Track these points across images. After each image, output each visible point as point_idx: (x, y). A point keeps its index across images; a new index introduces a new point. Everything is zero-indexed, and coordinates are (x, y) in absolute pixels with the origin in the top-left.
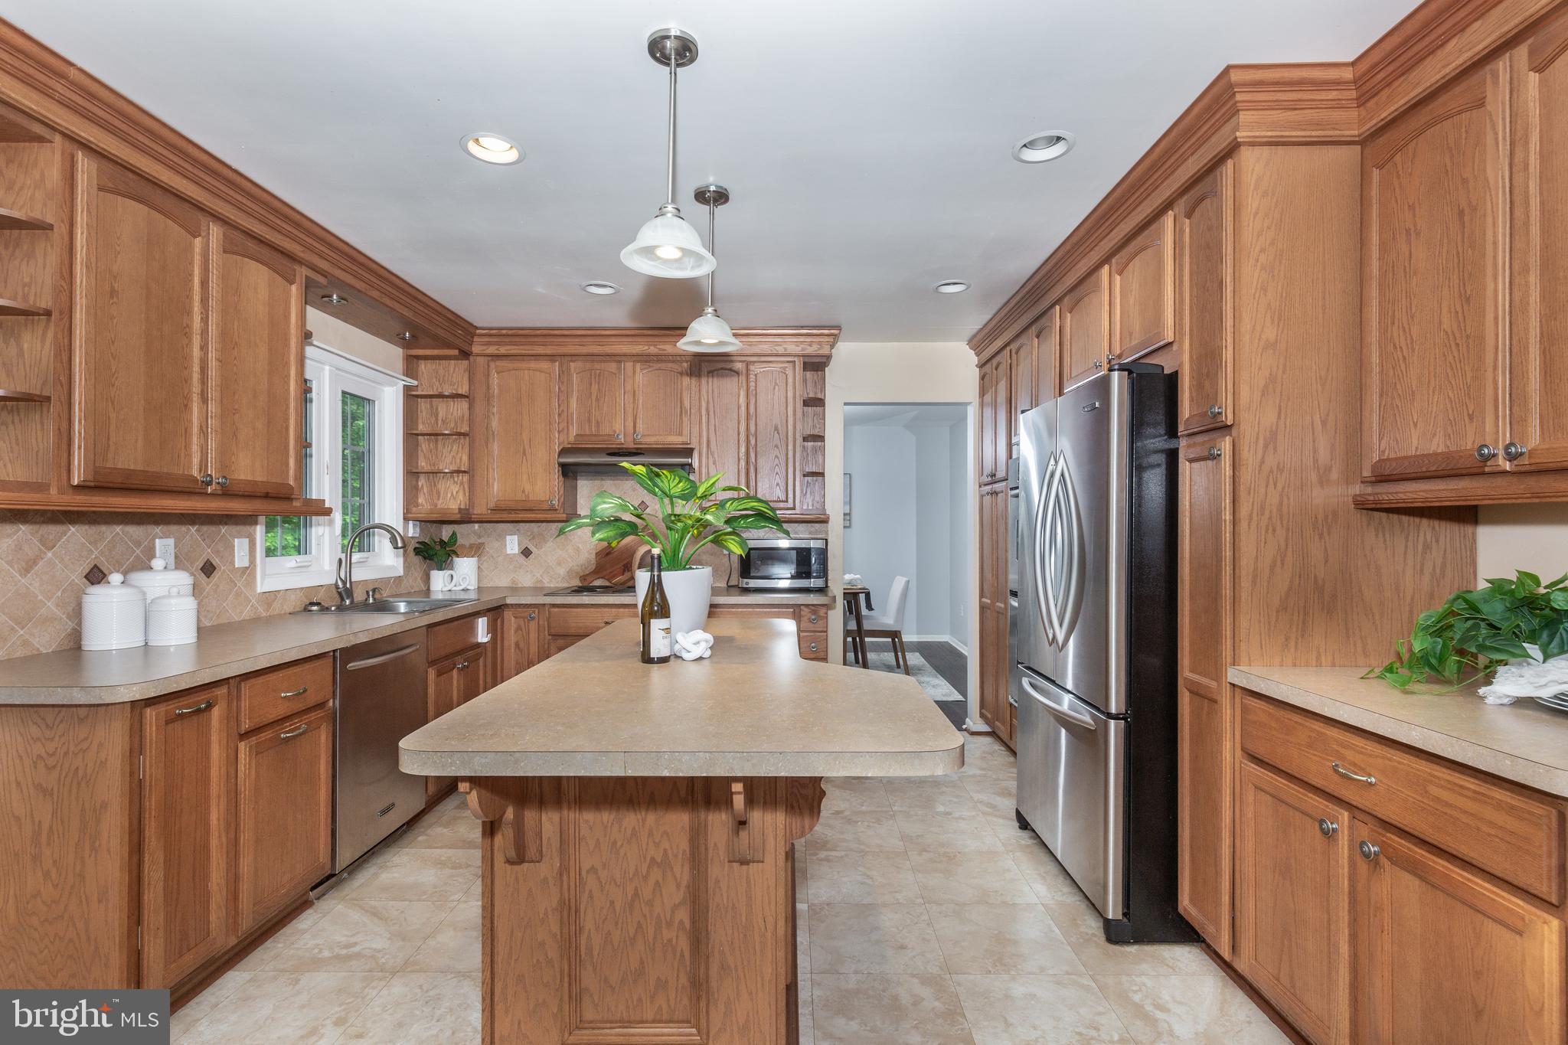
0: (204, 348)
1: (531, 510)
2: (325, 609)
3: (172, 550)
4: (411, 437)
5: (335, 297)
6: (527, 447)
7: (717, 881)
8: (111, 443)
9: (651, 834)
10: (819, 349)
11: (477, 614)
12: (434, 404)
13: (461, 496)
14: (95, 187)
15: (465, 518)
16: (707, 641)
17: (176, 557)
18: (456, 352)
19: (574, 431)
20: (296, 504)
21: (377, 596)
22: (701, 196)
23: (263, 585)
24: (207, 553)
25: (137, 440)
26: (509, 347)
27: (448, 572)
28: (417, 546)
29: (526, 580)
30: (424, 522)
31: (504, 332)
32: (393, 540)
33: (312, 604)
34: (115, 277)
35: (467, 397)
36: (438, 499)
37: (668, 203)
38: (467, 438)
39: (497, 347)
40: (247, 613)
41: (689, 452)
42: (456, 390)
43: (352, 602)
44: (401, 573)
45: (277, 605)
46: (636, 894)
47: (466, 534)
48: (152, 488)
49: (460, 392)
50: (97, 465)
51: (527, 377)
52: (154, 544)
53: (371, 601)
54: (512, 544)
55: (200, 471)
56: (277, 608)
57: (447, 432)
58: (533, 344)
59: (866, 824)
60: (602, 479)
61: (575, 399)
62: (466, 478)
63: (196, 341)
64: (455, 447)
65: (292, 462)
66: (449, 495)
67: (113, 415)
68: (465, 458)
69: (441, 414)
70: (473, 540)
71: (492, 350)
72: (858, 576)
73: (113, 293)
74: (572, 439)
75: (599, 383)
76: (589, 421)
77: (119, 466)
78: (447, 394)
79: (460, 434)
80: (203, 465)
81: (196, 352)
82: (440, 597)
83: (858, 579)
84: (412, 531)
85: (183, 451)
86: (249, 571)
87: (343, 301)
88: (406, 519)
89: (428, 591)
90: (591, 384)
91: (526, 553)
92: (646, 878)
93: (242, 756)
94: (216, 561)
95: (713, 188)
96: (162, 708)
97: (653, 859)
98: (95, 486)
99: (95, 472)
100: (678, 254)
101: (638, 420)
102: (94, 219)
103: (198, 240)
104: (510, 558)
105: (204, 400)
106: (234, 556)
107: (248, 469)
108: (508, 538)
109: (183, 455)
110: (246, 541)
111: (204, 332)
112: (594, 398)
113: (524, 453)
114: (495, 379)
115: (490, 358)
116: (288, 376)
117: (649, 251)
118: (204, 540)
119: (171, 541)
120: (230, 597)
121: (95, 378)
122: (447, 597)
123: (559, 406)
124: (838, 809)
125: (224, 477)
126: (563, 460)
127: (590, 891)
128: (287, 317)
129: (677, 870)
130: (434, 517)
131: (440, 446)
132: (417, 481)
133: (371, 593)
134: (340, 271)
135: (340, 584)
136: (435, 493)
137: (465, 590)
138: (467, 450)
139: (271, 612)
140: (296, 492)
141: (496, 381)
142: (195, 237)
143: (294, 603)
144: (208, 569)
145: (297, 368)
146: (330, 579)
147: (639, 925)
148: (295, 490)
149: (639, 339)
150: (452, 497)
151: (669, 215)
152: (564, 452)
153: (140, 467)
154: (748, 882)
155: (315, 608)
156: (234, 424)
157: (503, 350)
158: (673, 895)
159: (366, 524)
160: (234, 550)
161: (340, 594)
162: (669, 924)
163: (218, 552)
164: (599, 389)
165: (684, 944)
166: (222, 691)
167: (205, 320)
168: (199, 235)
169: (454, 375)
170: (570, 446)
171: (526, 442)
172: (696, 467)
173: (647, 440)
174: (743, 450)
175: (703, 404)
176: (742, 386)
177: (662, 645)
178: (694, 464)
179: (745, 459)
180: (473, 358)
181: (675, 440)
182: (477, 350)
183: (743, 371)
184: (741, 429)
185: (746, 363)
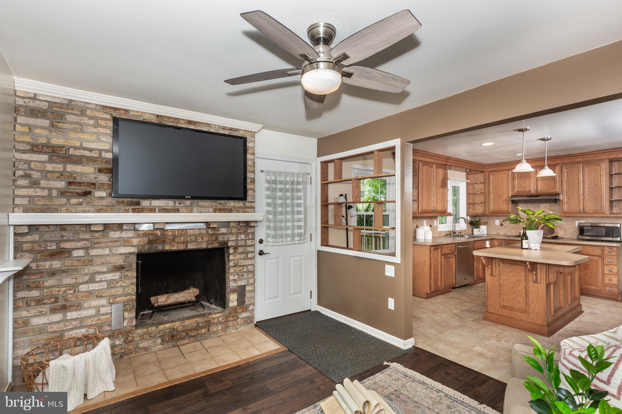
0: (433, 187)
1: (502, 213)
2: (450, 236)
3: (426, 222)
4: (468, 194)
5: (453, 168)
6: (501, 196)
7: (531, 286)
9: (517, 275)
11: (486, 240)
12: (474, 186)
13: (482, 209)
14: (421, 166)
15: (483, 215)
16: (538, 246)
17: (427, 224)
19: (516, 190)
20: (447, 214)
23: (439, 230)
24: (430, 223)
26: (495, 169)
27: (478, 229)
28: (470, 222)
29: (502, 233)
30: (472, 217)
32: (465, 221)
33: (448, 235)
34: (423, 179)
35: (483, 183)
36: (476, 210)
38: (483, 194)
40: (438, 234)
41: (558, 194)
42: (480, 181)
43: (456, 235)
44: (466, 229)
46: (514, 285)
47: (483, 220)
48: (427, 212)
50: (421, 209)
51: (501, 176)
53: (460, 235)
54: (497, 222)
55: (433, 209)
56: (441, 235)
57: (478, 193)
58: (502, 167)
61: (516, 181)
62: (483, 204)
64: (480, 196)
65: (446, 205)
67: (423, 201)
68: (483, 199)
69: (476, 188)
70: (485, 221)
71: (490, 170)
73: (423, 182)
74: (515, 192)
76: (521, 187)
77: (424, 209)
78: (477, 183)
79: (481, 193)
80: (433, 207)
82: (476, 235)
84: (469, 218)
85: (430, 205)
86: (437, 227)
88: (467, 215)
89: (473, 234)
90: (522, 176)
91: (502, 225)
92: (516, 283)
93: (442, 258)
97: (517, 280)
98: (421, 213)
99: (421, 211)
101: (538, 186)
103: (433, 169)
104: (497, 226)
105: (433, 196)
107: (439, 208)
108: (496, 220)
110: (436, 221)
112: (522, 180)
113: (500, 197)
114: (491, 177)
115: (490, 172)
118: (430, 221)
120: (434, 232)
121: (421, 196)
122: (478, 235)
123: (511, 183)
125: (436, 210)
126: (512, 199)
129: (522, 282)
130: (474, 215)
131: (476, 196)
132: (470, 206)
133: (460, 233)
135: (453, 231)
136: (474, 209)
137: (483, 234)
138: (483, 197)
141: (492, 178)
143: (444, 234)
144: (431, 226)
145: (446, 186)
146: (451, 229)
147: (515, 291)
148: (445, 211)
149: (538, 161)
150: (479, 209)
152: (512, 196)
154: (538, 287)
156: (437, 199)
157: (493, 169)
158: (522, 287)
159: (457, 218)
160: (435, 223)
161: (453, 233)
162: (521, 292)
163: (432, 223)
165: (524, 296)
166: (439, 246)
167: (433, 182)
169: (480, 177)
170: (514, 195)
171: (501, 194)
172: (561, 199)
173: (542, 191)
174: (581, 193)
175: (564, 179)
176: (580, 172)
177: (525, 245)
178: (560, 199)
179: (582, 196)
180: (484, 172)
181: (553, 191)
182: (486, 170)
183: (580, 167)
184: (580, 186)
185: (581, 165)
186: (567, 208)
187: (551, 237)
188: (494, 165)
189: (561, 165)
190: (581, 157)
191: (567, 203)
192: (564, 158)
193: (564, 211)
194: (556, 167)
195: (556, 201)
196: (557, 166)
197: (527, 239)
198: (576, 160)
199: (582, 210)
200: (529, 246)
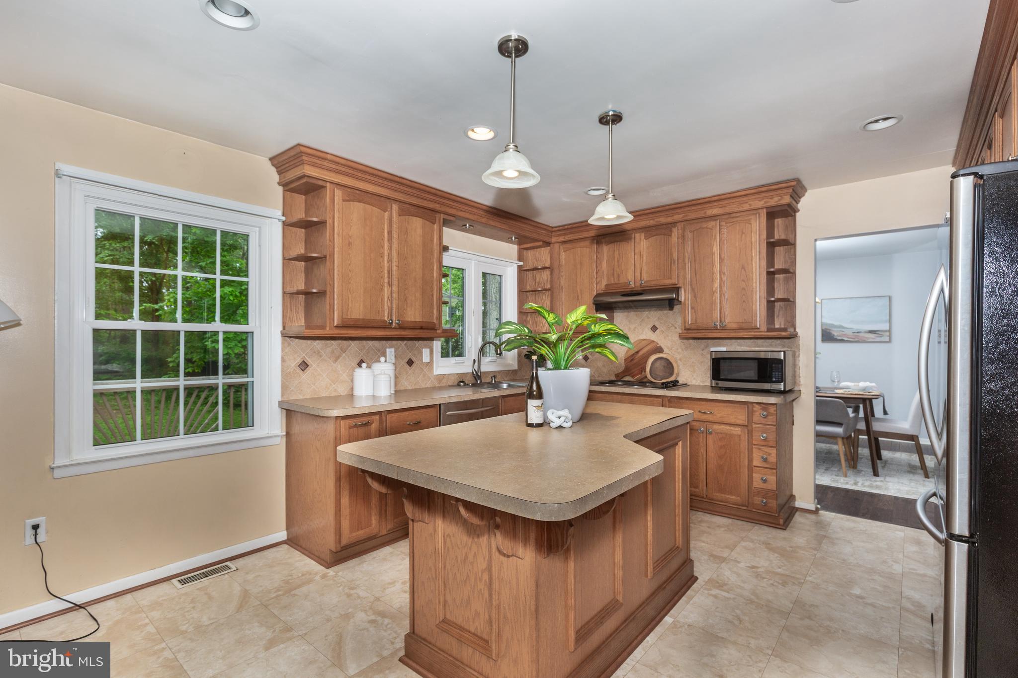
0: (390, 261)
2: (466, 385)
3: (393, 354)
4: (522, 293)
5: (468, 225)
6: (579, 295)
8: (349, 307)
10: (780, 200)
12: (534, 274)
14: (341, 201)
17: (395, 357)
18: (541, 243)
19: (604, 282)
20: (439, 332)
21: (496, 380)
22: (603, 120)
23: (437, 371)
24: (409, 355)
25: (360, 306)
26: (569, 236)
28: (527, 353)
31: (566, 227)
33: (461, 382)
34: (350, 237)
35: (549, 268)
36: (536, 327)
37: (510, 143)
38: (550, 291)
39: (563, 237)
40: (429, 385)
41: (677, 289)
42: (544, 265)
43: (481, 382)
44: (516, 367)
45: (444, 381)
48: (366, 326)
49: (546, 266)
50: (343, 317)
51: (579, 252)
52: (386, 350)
53: (493, 382)
55: (388, 318)
56: (444, 383)
57: (540, 289)
58: (582, 231)
59: (771, 582)
60: (628, 312)
61: (605, 261)
63: (386, 258)
64: (544, 297)
65: (435, 311)
66: (541, 324)
67: (350, 296)
68: (549, 303)
69: (538, 279)
71: (561, 239)
72: (873, 384)
73: (350, 244)
74: (603, 287)
75: (619, 250)
76: (613, 274)
77: (353, 317)
78: (540, 267)
79: (546, 290)
80: (390, 314)
81: (386, 264)
83: (872, 387)
85: (381, 309)
86: (430, 364)
87: (471, 227)
90: (614, 251)
94: (414, 359)
95: (611, 113)
96: (347, 421)
98: (342, 326)
99: (342, 321)
100: (516, 174)
101: (643, 271)
102: (341, 215)
103: (387, 214)
105: (390, 285)
106: (422, 357)
107: (412, 316)
109: (381, 311)
110: (428, 350)
111: (390, 255)
112: (616, 260)
113: (578, 299)
115: (561, 244)
116: (433, 269)
117: (499, 174)
118: (408, 349)
119: (393, 350)
120: (421, 376)
121: (342, 281)
123: (597, 267)
124: (756, 565)
125: (399, 320)
126: (597, 301)
127: (448, 547)
128: (432, 241)
131: (537, 297)
132: (527, 318)
133: (493, 378)
134: (462, 212)
135: (475, 373)
136: (535, 324)
138: (549, 298)
139: (441, 385)
140: (437, 326)
141: (564, 256)
142: (385, 212)
143: (454, 381)
144: (410, 362)
145: (437, 265)
146: (469, 370)
147: (468, 575)
148: (437, 325)
151: (511, 150)
152: (598, 295)
153: (361, 318)
155: (462, 384)
156: (405, 295)
157: (567, 238)
160: (422, 354)
161: (475, 377)
162: (481, 579)
163: (415, 355)
164: (619, 254)
166: (375, 418)
167: (390, 249)
168: (387, 211)
169: (544, 255)
170: (603, 292)
171: (579, 292)
172: (683, 300)
173: (649, 284)
174: (716, 286)
175: (686, 254)
176: (715, 238)
177: (535, 416)
178: (680, 300)
179: (718, 292)
180: (552, 245)
181: (667, 282)
182: (553, 240)
183: (716, 227)
184: (715, 270)
185: (718, 221)
186: (692, 320)
187: (663, 384)
188: (568, 229)
189: (682, 223)
190: (716, 204)
191: (692, 308)
192: (687, 209)
193: (687, 327)
194: (673, 229)
195: (671, 304)
196: (675, 227)
197: (540, 396)
198: (710, 212)
199: (718, 323)
200: (545, 417)
